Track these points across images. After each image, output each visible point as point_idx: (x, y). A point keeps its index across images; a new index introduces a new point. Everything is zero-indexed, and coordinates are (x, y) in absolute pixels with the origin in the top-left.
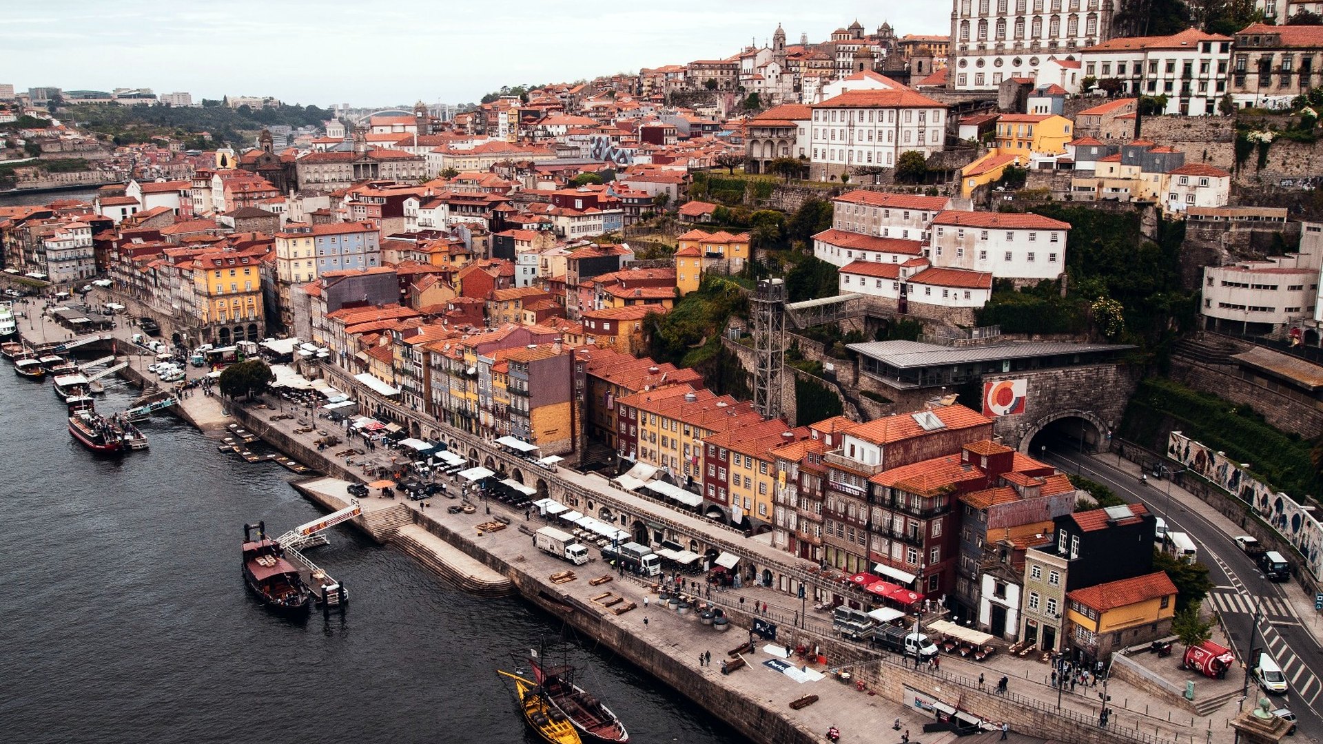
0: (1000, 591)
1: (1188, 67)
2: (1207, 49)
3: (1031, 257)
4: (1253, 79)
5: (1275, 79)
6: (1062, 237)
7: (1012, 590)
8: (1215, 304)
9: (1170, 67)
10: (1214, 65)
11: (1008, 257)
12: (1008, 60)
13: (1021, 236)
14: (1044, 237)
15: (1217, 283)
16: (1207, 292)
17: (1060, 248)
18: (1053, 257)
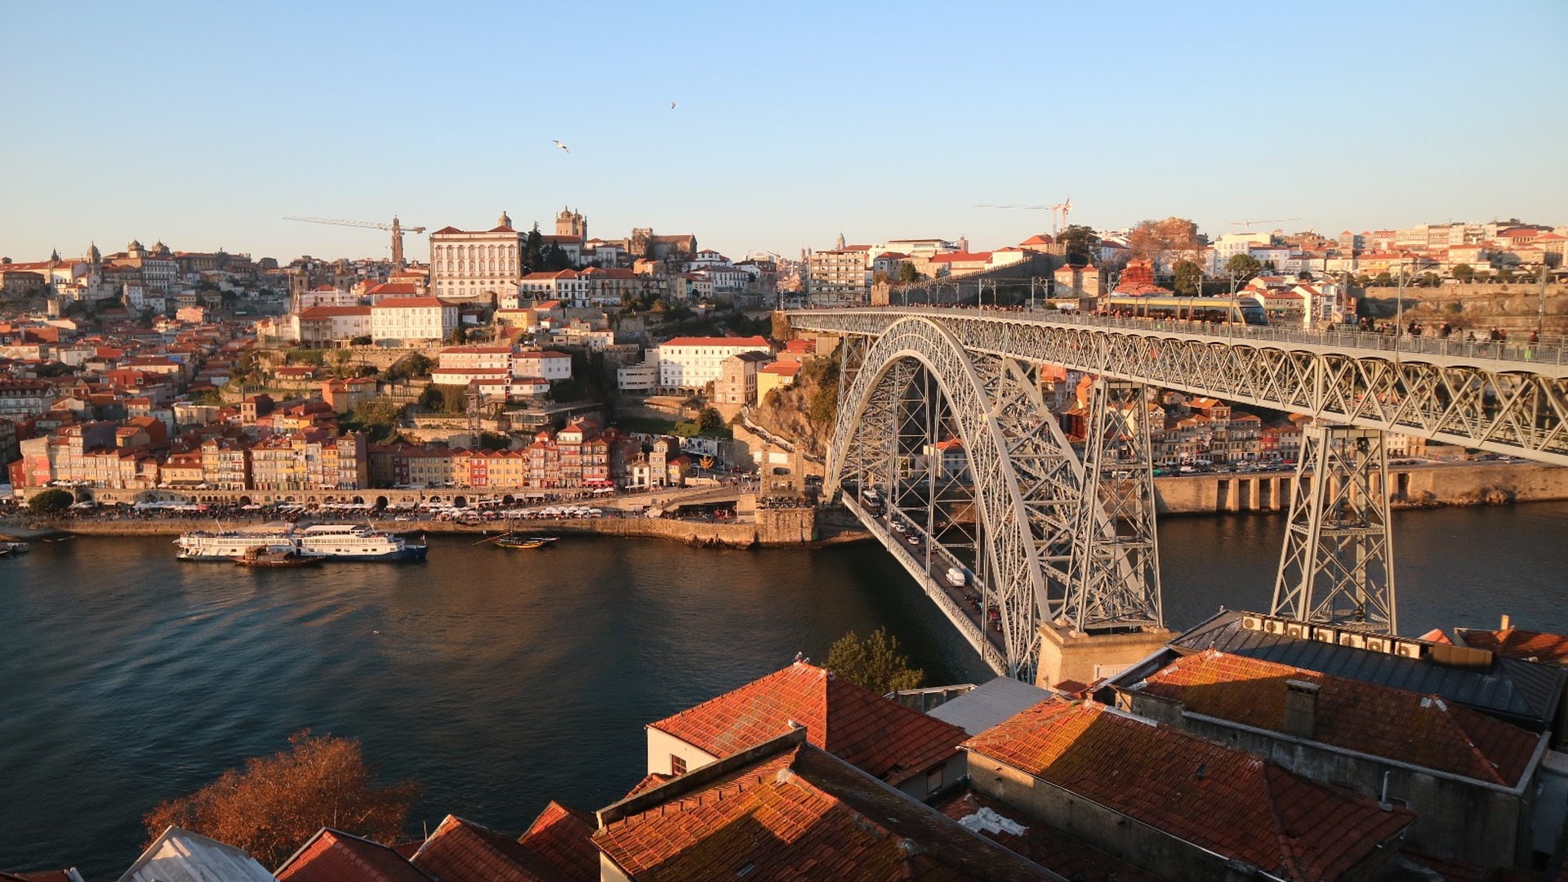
0: (641, 471)
1: (573, 286)
2: (580, 278)
3: (559, 370)
4: (599, 291)
5: (607, 291)
6: (569, 359)
7: (646, 470)
8: (625, 384)
9: (566, 287)
10: (583, 286)
11: (550, 370)
12: (487, 281)
13: (554, 360)
14: (563, 360)
15: (625, 374)
16: (620, 379)
17: (569, 365)
18: (567, 369)
